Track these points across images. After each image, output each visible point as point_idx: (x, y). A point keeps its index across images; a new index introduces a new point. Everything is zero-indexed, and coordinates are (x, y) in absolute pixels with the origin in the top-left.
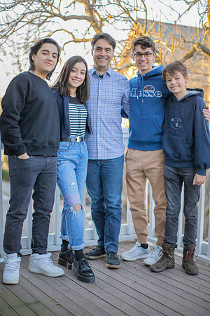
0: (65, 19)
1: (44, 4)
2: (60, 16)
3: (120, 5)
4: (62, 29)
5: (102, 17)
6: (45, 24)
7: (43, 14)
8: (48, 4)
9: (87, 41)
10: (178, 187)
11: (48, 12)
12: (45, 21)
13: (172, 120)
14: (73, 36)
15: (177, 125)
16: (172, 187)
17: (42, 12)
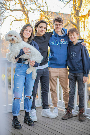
0: (12, 11)
1: (3, 4)
2: (10, 9)
3: (36, 4)
4: (11, 15)
5: (28, 10)
6: (3, 13)
7: (3, 9)
8: (4, 4)
9: (21, 20)
10: (74, 82)
11: (4, 8)
12: (3, 12)
13: (71, 53)
14: (16, 18)
15: (73, 55)
16: (72, 82)
17: (2, 8)
